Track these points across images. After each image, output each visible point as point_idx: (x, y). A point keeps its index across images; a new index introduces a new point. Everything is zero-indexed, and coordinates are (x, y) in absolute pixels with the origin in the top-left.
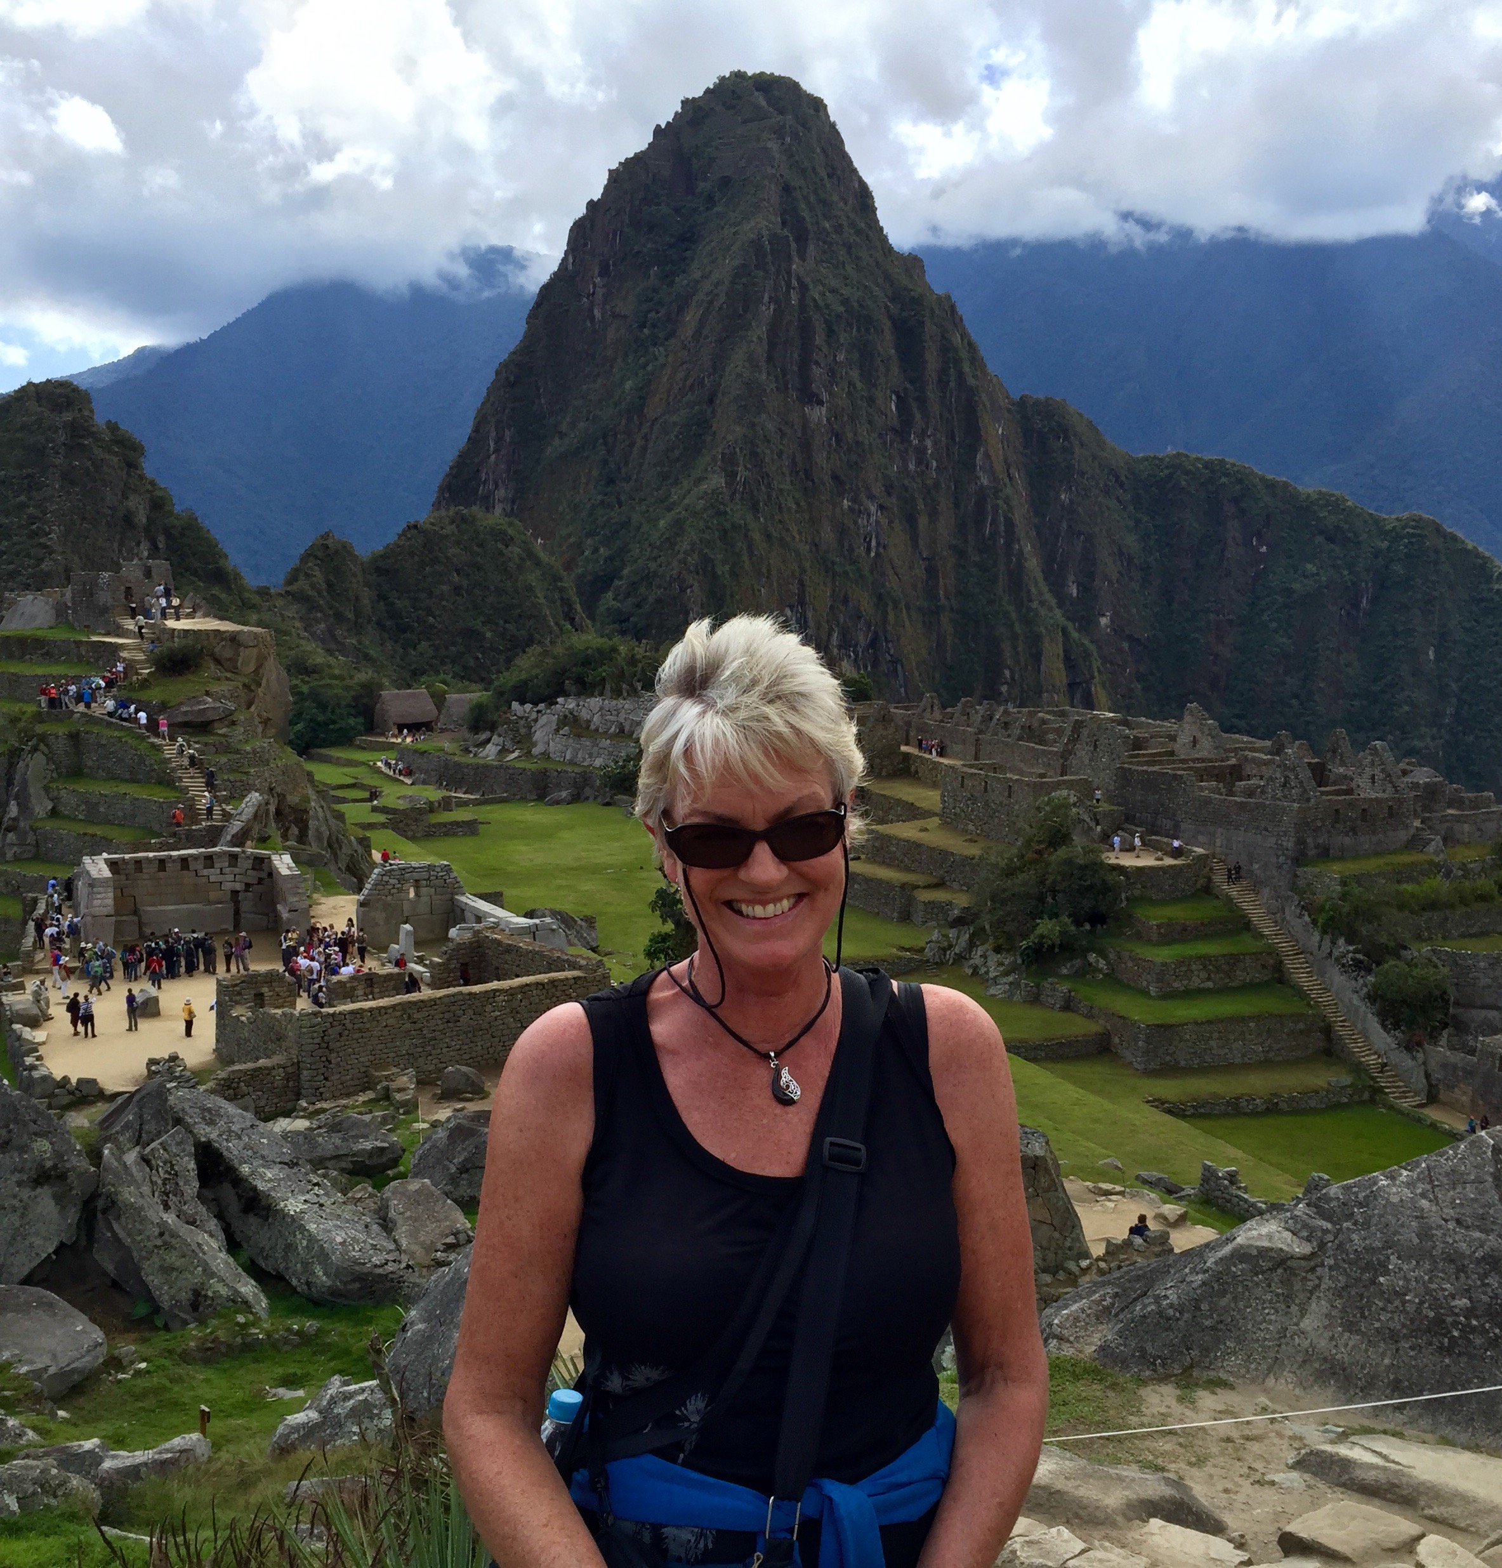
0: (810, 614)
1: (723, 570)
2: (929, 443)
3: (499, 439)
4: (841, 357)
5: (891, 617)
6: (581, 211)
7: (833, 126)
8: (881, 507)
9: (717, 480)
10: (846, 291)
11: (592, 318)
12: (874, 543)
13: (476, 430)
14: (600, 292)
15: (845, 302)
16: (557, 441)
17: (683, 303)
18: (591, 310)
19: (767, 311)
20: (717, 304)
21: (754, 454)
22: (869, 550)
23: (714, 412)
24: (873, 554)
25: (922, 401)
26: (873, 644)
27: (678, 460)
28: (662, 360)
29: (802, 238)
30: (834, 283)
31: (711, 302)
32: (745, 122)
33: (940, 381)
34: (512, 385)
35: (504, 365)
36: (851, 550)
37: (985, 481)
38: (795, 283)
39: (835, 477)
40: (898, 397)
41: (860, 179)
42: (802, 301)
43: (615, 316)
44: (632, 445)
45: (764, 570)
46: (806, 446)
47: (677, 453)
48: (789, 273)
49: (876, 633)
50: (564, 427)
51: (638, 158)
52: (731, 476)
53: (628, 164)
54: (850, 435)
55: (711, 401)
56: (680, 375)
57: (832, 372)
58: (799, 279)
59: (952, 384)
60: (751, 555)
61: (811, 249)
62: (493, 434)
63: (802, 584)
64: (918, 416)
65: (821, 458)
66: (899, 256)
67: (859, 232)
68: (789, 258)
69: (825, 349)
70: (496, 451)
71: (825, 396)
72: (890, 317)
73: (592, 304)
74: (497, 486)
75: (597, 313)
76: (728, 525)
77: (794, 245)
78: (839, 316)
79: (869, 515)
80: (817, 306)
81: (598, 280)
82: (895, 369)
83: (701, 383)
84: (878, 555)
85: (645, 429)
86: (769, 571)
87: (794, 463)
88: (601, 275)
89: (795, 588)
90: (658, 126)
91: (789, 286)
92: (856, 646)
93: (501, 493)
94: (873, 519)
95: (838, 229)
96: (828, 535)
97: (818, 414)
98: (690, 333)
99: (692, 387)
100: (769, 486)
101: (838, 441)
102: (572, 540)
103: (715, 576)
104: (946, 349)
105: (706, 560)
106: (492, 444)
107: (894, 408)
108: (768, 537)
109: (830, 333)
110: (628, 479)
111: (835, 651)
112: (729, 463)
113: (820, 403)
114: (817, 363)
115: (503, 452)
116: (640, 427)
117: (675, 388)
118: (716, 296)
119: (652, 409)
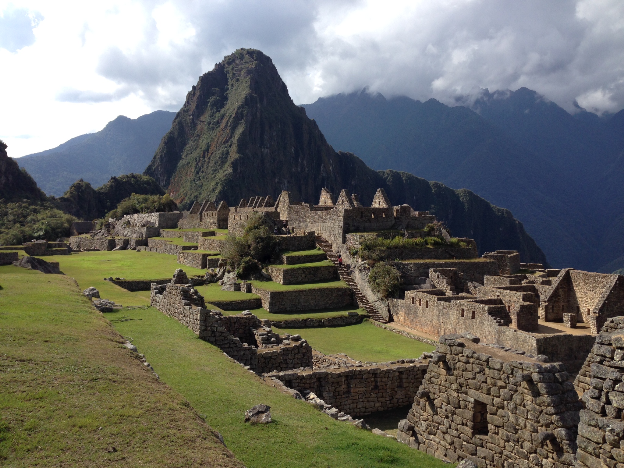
2: (305, 162)
3: (161, 161)
4: (274, 134)
6: (190, 89)
7: (273, 65)
8: (289, 182)
9: (231, 171)
10: (276, 114)
11: (194, 122)
13: (154, 159)
14: (196, 114)
15: (276, 117)
16: (181, 161)
17: (222, 117)
18: (193, 120)
19: (249, 118)
20: (233, 117)
21: (244, 163)
23: (231, 150)
25: (302, 149)
27: (219, 165)
28: (215, 134)
29: (261, 97)
30: (272, 111)
31: (231, 116)
32: (244, 63)
33: (308, 143)
34: (167, 144)
37: (324, 175)
38: (259, 110)
39: (273, 172)
40: (295, 148)
41: (283, 82)
42: (261, 116)
43: (201, 121)
44: (205, 161)
46: (262, 161)
47: (219, 163)
48: (257, 107)
50: (183, 157)
51: (210, 73)
52: (235, 169)
53: (206, 75)
54: (278, 158)
55: (230, 146)
56: (221, 139)
57: (271, 138)
59: (313, 144)
61: (265, 101)
62: (160, 159)
64: (301, 154)
65: (267, 165)
66: (297, 106)
67: (282, 97)
68: (257, 103)
69: (269, 131)
70: (160, 165)
71: (269, 146)
72: (292, 123)
73: (194, 118)
74: (161, 176)
76: (234, 185)
77: (258, 99)
78: (273, 121)
79: (284, 184)
80: (266, 118)
82: (293, 139)
83: (227, 141)
87: (258, 167)
88: (197, 109)
90: (216, 64)
93: (162, 178)
94: (286, 185)
97: (266, 151)
98: (224, 125)
99: (224, 142)
100: (249, 173)
101: (274, 160)
102: (184, 192)
104: (310, 133)
105: (225, 195)
106: (159, 163)
107: (293, 151)
108: (248, 189)
109: (271, 126)
110: (203, 172)
112: (235, 165)
113: (267, 148)
114: (266, 135)
115: (164, 165)
116: (208, 155)
117: (219, 142)
118: (233, 113)
119: (212, 149)
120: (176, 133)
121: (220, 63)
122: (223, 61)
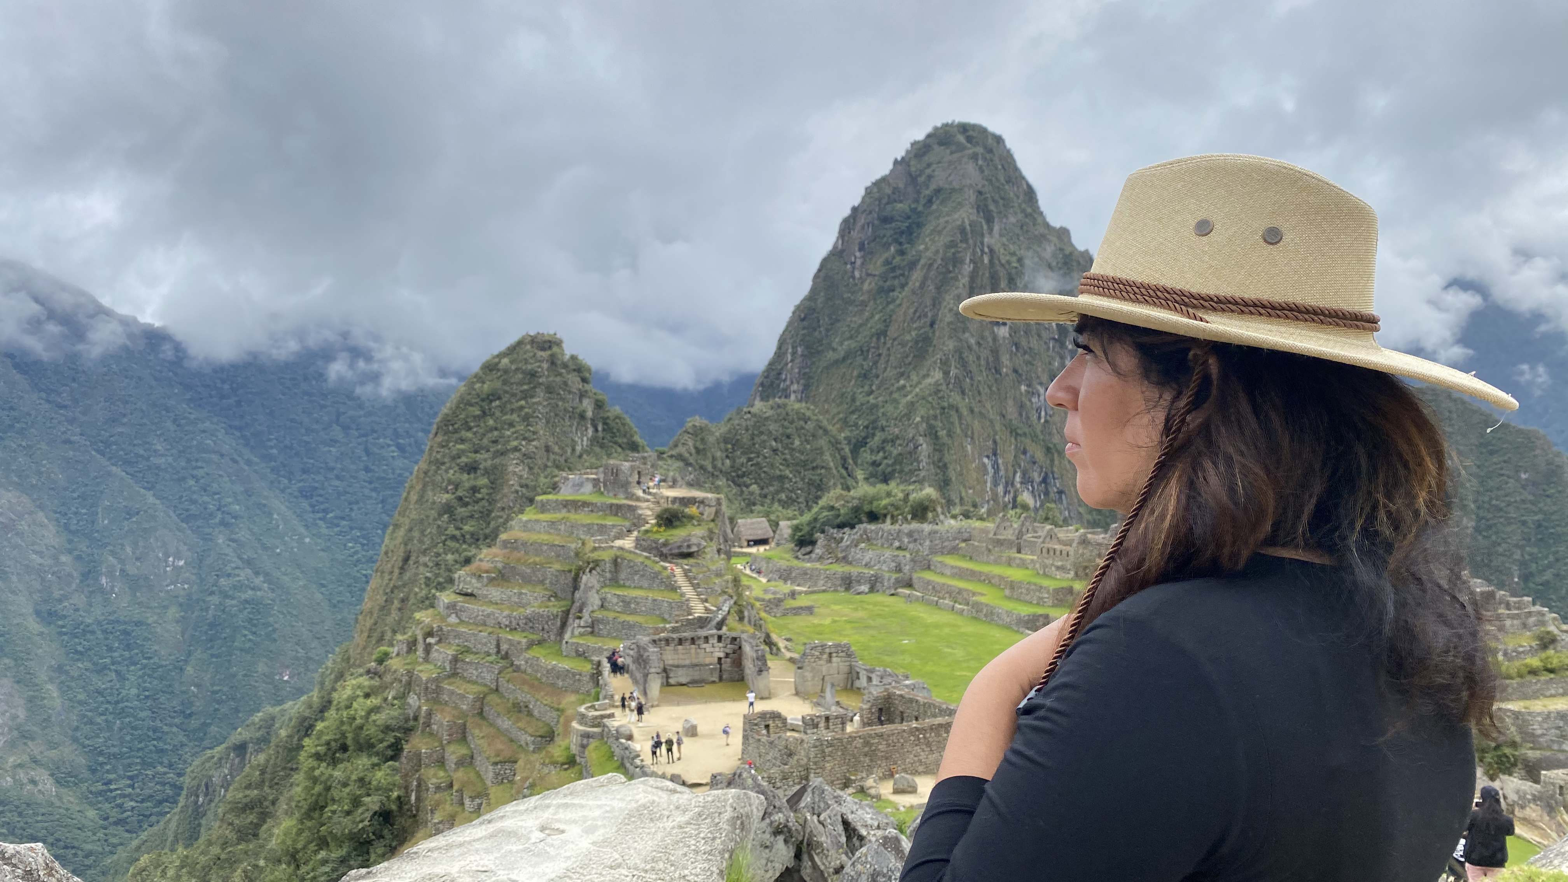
0: (1000, 461)
1: (942, 433)
3: (794, 354)
5: (1056, 462)
6: (847, 212)
7: (1008, 151)
9: (937, 375)
11: (854, 278)
12: (1043, 414)
13: (780, 347)
14: (859, 262)
16: (831, 353)
17: (913, 265)
18: (853, 272)
19: (968, 268)
20: (935, 266)
21: (961, 358)
22: (1039, 418)
23: (934, 332)
24: (1042, 420)
26: (1045, 481)
27: (910, 364)
28: (899, 301)
29: (990, 220)
31: (931, 265)
32: (952, 153)
34: (803, 320)
35: (798, 308)
36: (1028, 418)
38: (986, 250)
39: (1015, 371)
41: (1026, 182)
42: (991, 261)
43: (868, 275)
44: (880, 355)
45: (969, 433)
46: (995, 352)
47: (910, 359)
48: (982, 243)
49: (1046, 474)
50: (834, 345)
51: (884, 180)
52: (946, 373)
53: (877, 184)
54: (1024, 343)
55: (932, 324)
56: (912, 310)
58: (989, 247)
60: (961, 424)
61: (996, 228)
62: (790, 350)
63: (995, 442)
65: (1005, 359)
66: (1054, 229)
68: (983, 235)
70: (792, 361)
73: (854, 268)
74: (792, 383)
75: (857, 274)
76: (946, 404)
77: (985, 227)
81: (858, 254)
83: (926, 316)
84: (1046, 421)
85: (889, 345)
86: (973, 433)
87: (988, 363)
88: (860, 250)
89: (990, 443)
90: (896, 159)
91: (982, 251)
92: (1032, 482)
93: (795, 387)
96: (1011, 410)
97: (1002, 331)
98: (917, 284)
99: (919, 317)
100: (972, 379)
101: (1017, 348)
102: (841, 416)
103: (937, 437)
105: (931, 427)
106: (789, 358)
108: (972, 411)
110: (877, 376)
111: (1018, 486)
112: (945, 365)
115: (797, 361)
116: (885, 343)
117: (908, 318)
118: (935, 260)
119: (892, 332)
120: (821, 300)
121: (903, 158)
122: (908, 152)
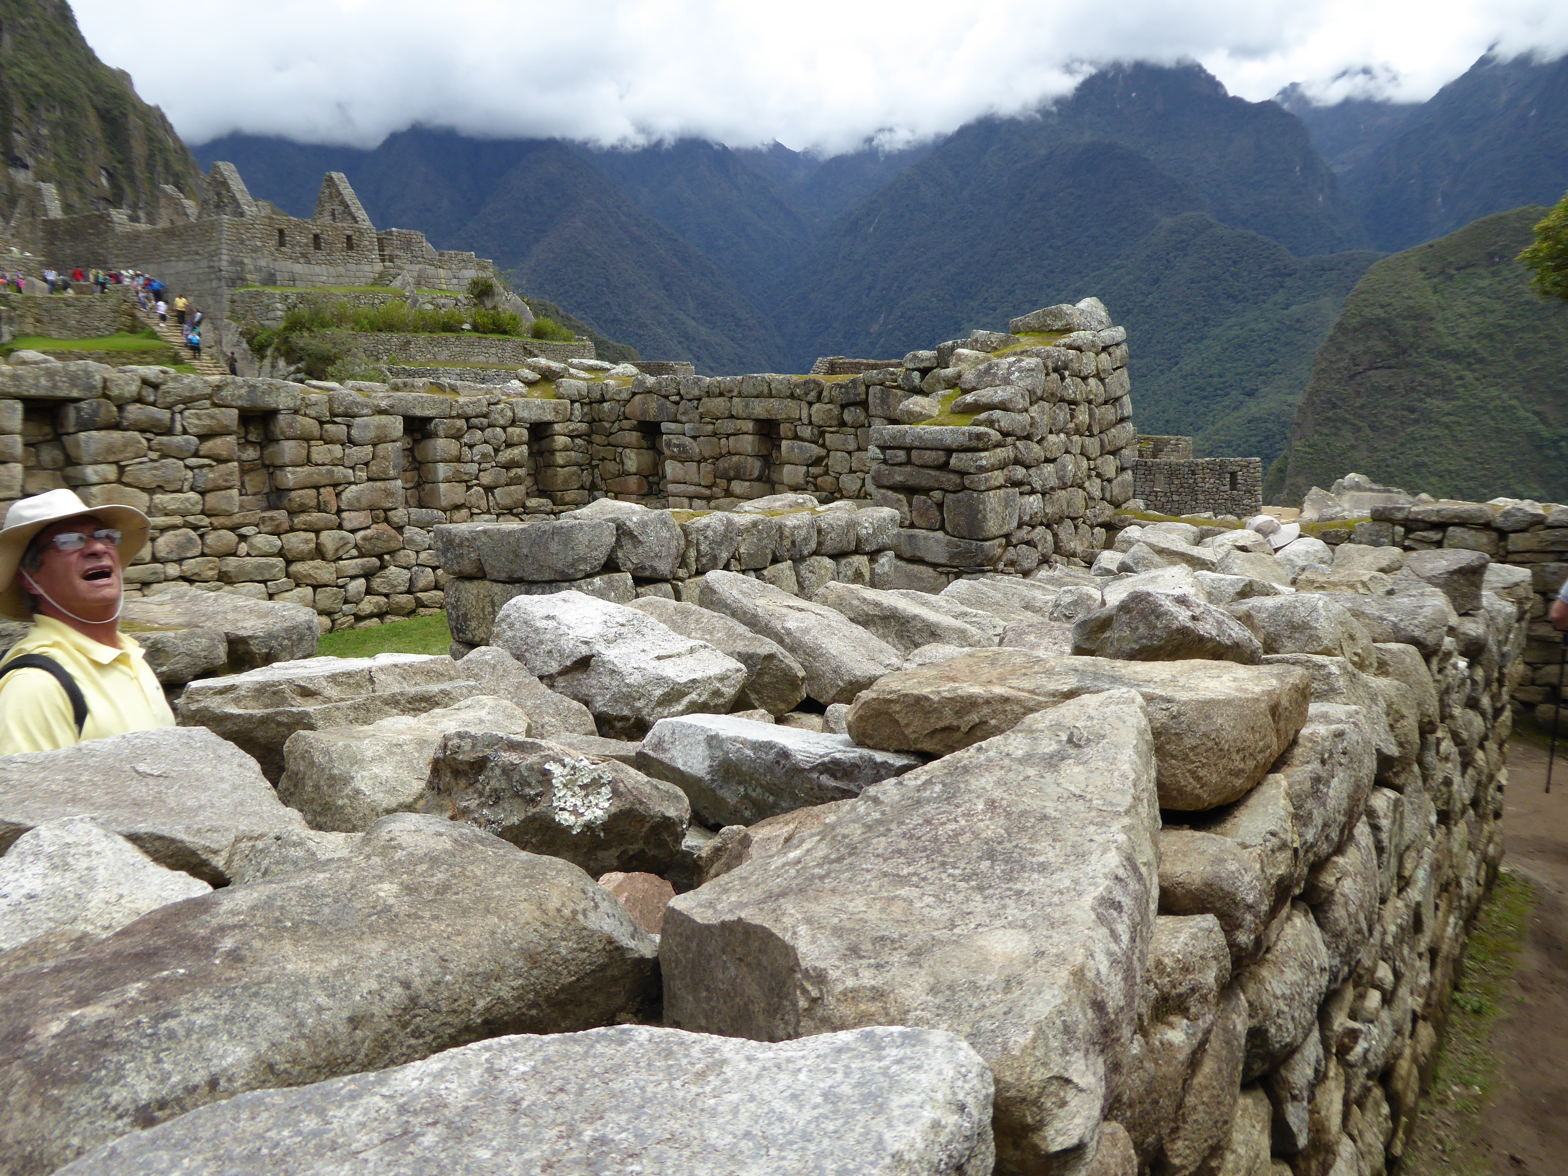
4: (44, 131)
10: (46, 78)
15: (46, 86)
25: (132, 179)
30: (32, 68)
33: (148, 164)
40: (109, 174)
57: (36, 143)
59: (160, 169)
64: (128, 190)
67: (56, 33)
69: (26, 119)
71: (30, 161)
72: (95, 107)
78: (37, 95)
80: (15, 85)
82: (102, 150)
95: (36, 28)
104: (151, 139)
107: (104, 181)
109: (31, 108)
113: (26, 167)
114: (19, 132)
